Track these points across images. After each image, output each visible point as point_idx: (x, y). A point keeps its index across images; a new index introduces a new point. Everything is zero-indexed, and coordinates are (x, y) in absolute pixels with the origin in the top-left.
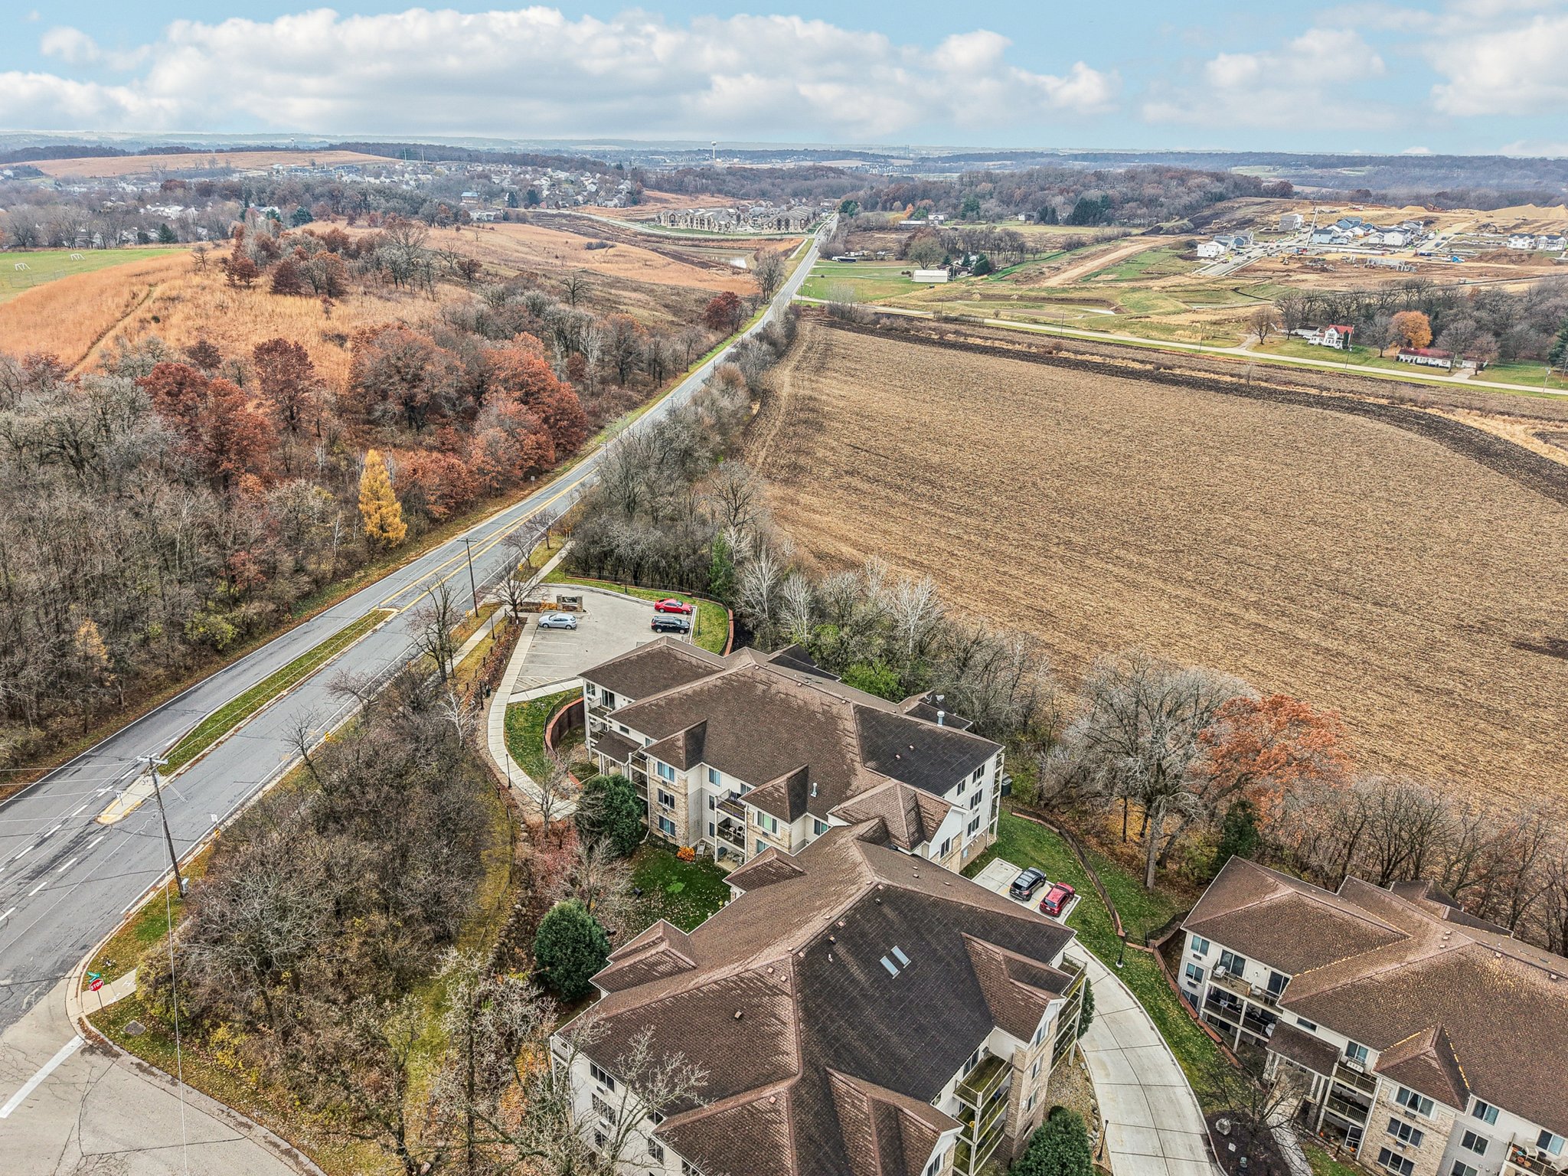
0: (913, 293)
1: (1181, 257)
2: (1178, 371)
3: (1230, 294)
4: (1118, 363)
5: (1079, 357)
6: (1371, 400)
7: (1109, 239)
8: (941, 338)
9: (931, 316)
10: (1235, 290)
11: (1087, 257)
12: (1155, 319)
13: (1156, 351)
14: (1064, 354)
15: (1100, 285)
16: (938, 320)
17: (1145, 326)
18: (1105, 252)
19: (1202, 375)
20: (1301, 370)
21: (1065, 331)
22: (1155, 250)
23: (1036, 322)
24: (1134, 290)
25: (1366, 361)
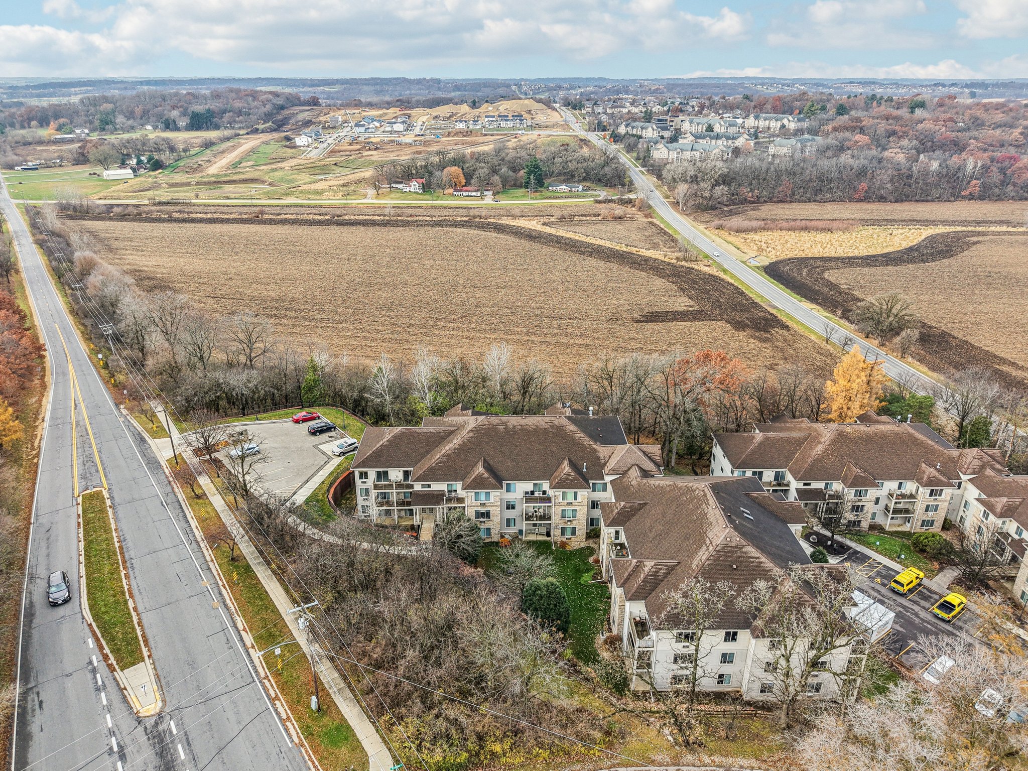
0: (113, 188)
1: (286, 146)
2: (346, 217)
3: (334, 167)
4: (305, 217)
5: (279, 217)
6: (459, 219)
7: (228, 139)
8: (170, 216)
9: (146, 202)
10: (335, 164)
11: (223, 152)
12: (304, 187)
13: (321, 207)
14: (266, 217)
15: (247, 169)
16: (154, 205)
17: (301, 192)
18: (234, 148)
19: (361, 217)
20: (411, 208)
21: (254, 201)
22: (266, 143)
23: (228, 198)
24: (273, 170)
25: (438, 198)
